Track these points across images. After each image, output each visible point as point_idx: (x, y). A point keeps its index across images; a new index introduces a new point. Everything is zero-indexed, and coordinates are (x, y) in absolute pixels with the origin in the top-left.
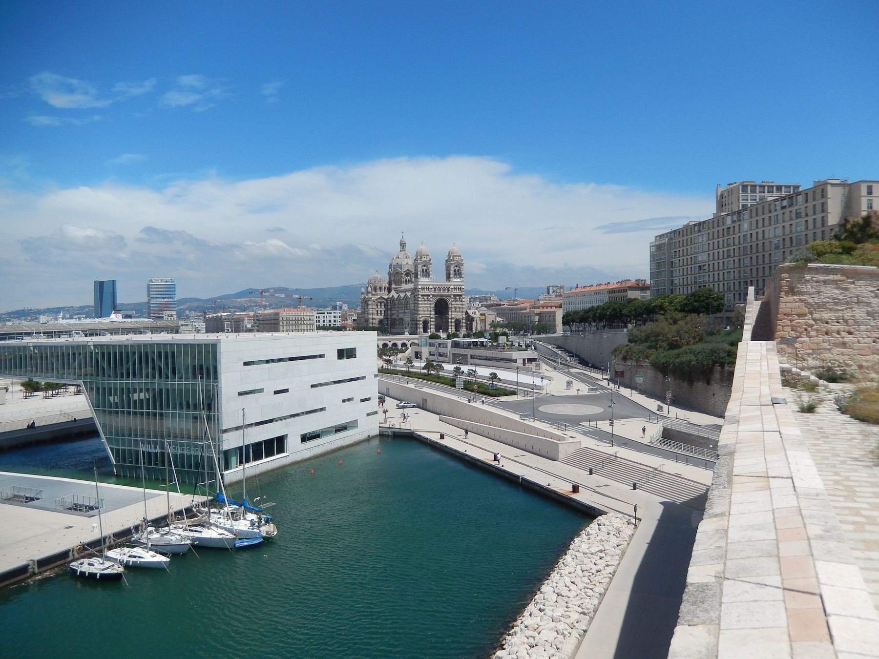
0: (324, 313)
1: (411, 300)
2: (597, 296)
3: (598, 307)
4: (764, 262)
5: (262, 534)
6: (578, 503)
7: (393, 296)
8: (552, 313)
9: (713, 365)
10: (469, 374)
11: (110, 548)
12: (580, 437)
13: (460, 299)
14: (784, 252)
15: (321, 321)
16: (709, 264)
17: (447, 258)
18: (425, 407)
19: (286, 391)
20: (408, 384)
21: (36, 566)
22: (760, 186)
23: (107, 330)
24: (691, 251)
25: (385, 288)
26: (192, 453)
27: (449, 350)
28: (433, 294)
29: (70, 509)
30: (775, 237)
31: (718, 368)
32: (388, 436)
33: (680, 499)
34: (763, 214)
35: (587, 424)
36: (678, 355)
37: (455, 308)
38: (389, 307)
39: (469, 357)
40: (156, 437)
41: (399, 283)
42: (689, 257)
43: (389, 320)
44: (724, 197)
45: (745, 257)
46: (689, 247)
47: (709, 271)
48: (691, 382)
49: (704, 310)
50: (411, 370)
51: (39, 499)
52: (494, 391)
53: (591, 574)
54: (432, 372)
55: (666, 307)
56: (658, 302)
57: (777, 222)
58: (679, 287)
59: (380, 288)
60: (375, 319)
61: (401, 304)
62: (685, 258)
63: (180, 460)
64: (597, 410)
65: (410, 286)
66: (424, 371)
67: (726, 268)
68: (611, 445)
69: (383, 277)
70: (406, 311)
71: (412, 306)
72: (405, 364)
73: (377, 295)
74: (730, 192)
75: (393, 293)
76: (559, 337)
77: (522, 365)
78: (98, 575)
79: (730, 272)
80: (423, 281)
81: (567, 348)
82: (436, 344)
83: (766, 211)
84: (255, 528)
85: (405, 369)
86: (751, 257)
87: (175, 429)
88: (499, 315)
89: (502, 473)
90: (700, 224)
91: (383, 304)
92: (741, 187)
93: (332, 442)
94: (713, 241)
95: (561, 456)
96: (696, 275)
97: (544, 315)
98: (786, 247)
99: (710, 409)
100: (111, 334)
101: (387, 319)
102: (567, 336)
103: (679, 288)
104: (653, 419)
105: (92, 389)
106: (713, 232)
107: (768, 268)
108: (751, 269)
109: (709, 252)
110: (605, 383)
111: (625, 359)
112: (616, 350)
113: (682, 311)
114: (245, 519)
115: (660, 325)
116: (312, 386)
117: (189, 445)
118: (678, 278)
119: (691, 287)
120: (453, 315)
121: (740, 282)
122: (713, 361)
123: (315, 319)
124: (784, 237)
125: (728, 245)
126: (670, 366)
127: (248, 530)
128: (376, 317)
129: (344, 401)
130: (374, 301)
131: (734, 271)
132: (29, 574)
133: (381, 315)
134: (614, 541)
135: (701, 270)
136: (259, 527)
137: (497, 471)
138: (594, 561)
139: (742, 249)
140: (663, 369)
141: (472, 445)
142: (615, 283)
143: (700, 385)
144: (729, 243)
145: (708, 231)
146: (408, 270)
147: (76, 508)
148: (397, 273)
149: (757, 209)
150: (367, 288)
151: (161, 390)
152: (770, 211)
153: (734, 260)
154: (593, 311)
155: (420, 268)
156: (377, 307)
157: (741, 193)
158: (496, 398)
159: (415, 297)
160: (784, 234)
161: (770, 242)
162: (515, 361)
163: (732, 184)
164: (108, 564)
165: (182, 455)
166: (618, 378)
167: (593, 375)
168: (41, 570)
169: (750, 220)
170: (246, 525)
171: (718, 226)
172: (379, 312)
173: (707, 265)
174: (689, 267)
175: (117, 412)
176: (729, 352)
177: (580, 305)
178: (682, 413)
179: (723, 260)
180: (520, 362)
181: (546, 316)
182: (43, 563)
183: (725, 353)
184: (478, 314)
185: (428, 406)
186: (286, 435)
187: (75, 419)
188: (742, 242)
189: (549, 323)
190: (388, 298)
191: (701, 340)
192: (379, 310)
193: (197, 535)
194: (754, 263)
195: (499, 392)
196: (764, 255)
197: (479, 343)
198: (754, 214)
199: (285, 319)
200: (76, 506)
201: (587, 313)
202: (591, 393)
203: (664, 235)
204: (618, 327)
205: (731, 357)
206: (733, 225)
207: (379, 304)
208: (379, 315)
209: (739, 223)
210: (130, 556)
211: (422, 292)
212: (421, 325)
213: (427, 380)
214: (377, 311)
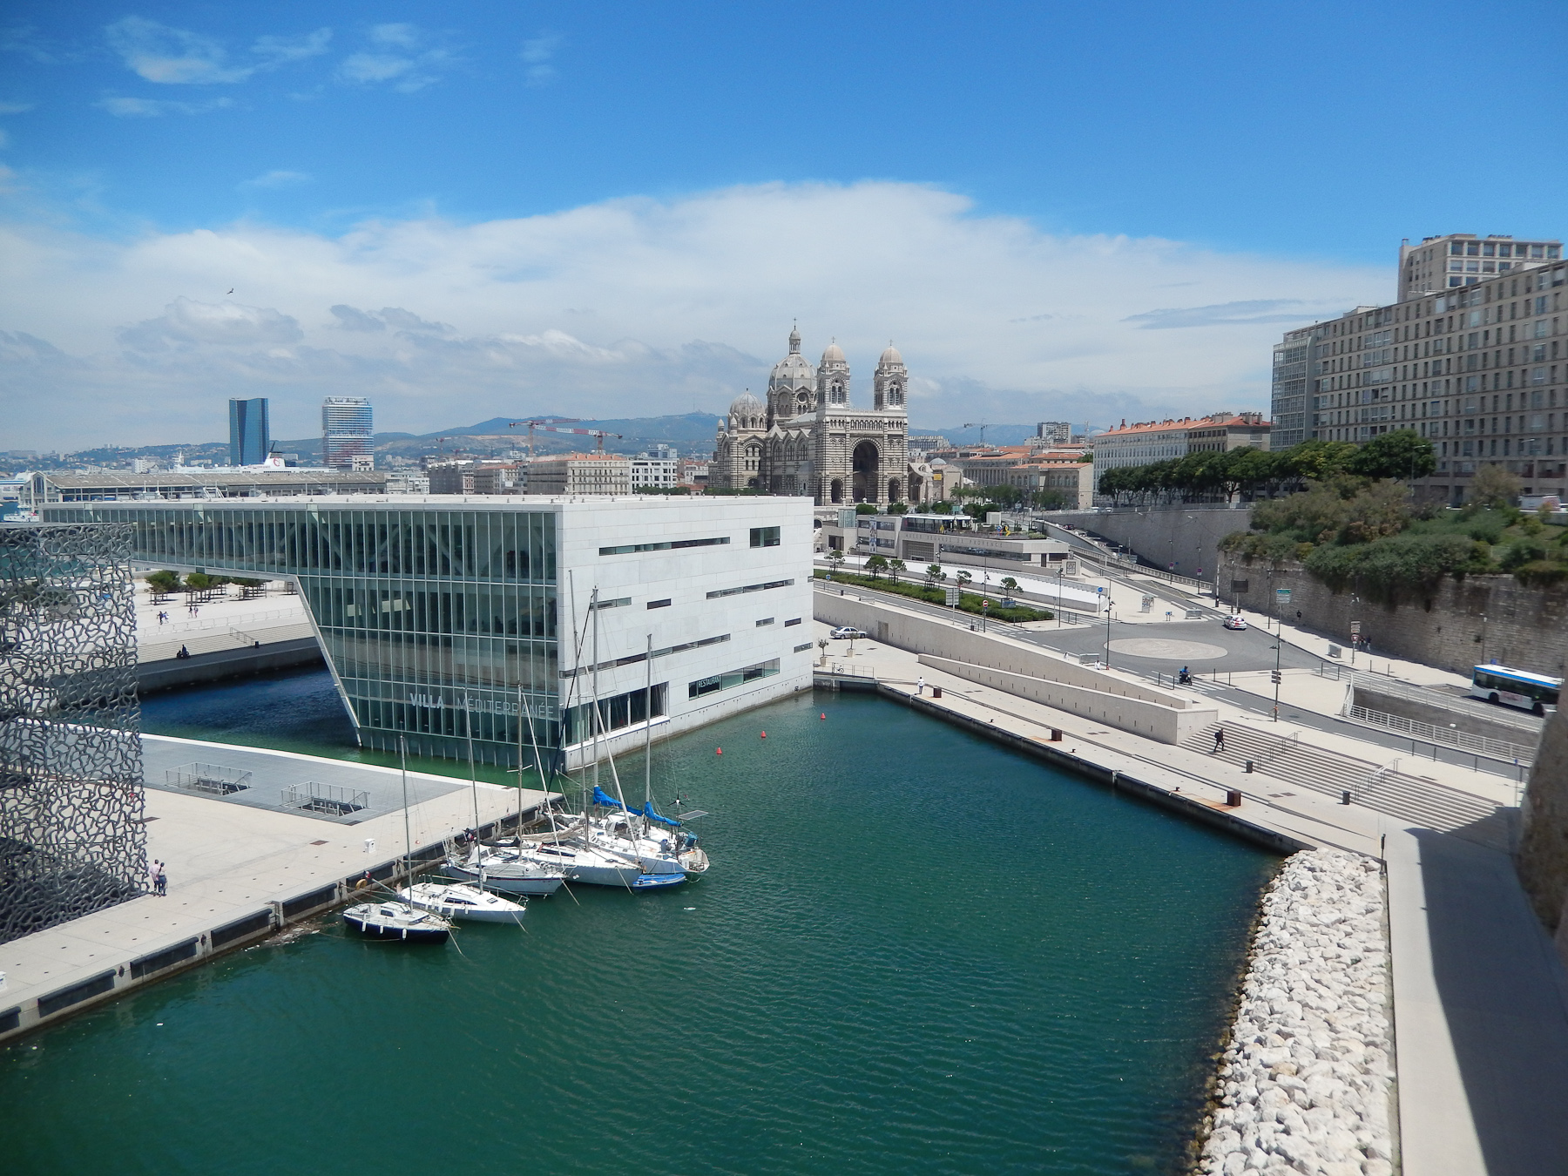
0: (646, 464)
1: (810, 442)
2: (1164, 442)
3: (1175, 462)
4: (1510, 385)
5: (684, 867)
6: (1246, 826)
7: (776, 434)
8: (1071, 472)
9: (1440, 576)
10: (961, 582)
11: (405, 883)
12: (1208, 704)
13: (899, 442)
14: (1554, 367)
15: (640, 478)
16: (1395, 388)
17: (877, 368)
18: (883, 637)
19: (667, 603)
20: (842, 594)
21: (281, 912)
22: (1487, 244)
23: (259, 487)
24: (1358, 362)
25: (761, 420)
26: (505, 712)
27: (898, 535)
28: (851, 432)
29: (308, 807)
30: (1537, 338)
31: (1449, 580)
32: (831, 687)
33: (1445, 826)
34: (1514, 294)
35: (1209, 677)
36: (1367, 556)
37: (891, 460)
38: (768, 455)
39: (936, 548)
40: (436, 681)
41: (787, 411)
42: (1354, 374)
43: (769, 478)
44: (1414, 263)
45: (1469, 374)
46: (1354, 355)
47: (1394, 400)
48: (1391, 604)
49: (1399, 471)
50: (839, 570)
51: (245, 788)
52: (1011, 611)
53: (1345, 966)
54: (881, 575)
55: (1320, 465)
56: (1306, 455)
57: (1542, 309)
58: (1331, 428)
59: (753, 420)
60: (743, 476)
61: (792, 450)
62: (1345, 375)
63: (484, 724)
64: (1215, 652)
65: (812, 417)
66: (868, 573)
67: (1429, 394)
68: (1273, 719)
69: (757, 402)
70: (801, 463)
71: (812, 454)
72: (828, 558)
73: (746, 432)
74: (1428, 253)
75: (776, 429)
76: (1091, 515)
77: (1040, 565)
78: (405, 932)
79: (1438, 402)
80: (834, 408)
81: (1107, 535)
82: (872, 523)
83: (1521, 288)
84: (670, 855)
85: (828, 568)
86: (1484, 376)
87: (472, 667)
88: (967, 474)
89: (1074, 764)
90: (1378, 312)
91: (757, 449)
92: (1450, 245)
93: (738, 698)
94: (1406, 344)
95: (1181, 736)
96: (1365, 407)
97: (1056, 476)
98: (1558, 357)
99: (1430, 656)
100: (268, 493)
101: (765, 476)
102: (1108, 514)
103: (1331, 431)
104: (1327, 672)
105: (315, 590)
106: (1407, 327)
107: (1519, 396)
108: (1483, 398)
109: (1395, 365)
110: (1209, 603)
111: (1248, 558)
112: (1227, 542)
113: (1357, 472)
114: (648, 838)
115: (1321, 499)
116: (710, 595)
117: (499, 698)
118: (1328, 412)
119: (1356, 429)
120: (886, 471)
121: (1458, 422)
122: (1440, 565)
123: (631, 474)
124: (1555, 339)
125: (1437, 352)
126: (1348, 573)
127: (658, 859)
128: (744, 473)
129: (758, 623)
130: (742, 444)
131: (1446, 402)
132: (269, 927)
133: (753, 468)
134: (1358, 903)
135: (1377, 397)
136: (677, 854)
137: (1061, 759)
138: (1336, 940)
139: (1465, 361)
140: (1334, 580)
141: (999, 710)
142: (1199, 419)
143: (1409, 611)
144: (1438, 348)
145: (1396, 326)
146: (803, 388)
147: (315, 806)
148: (784, 394)
149: (1501, 286)
150: (729, 419)
151: (434, 596)
152: (1529, 290)
153: (1448, 381)
154: (1164, 471)
155: (828, 385)
156: (747, 455)
157: (1449, 255)
158: (1019, 624)
159: (819, 437)
160: (1555, 334)
161: (1526, 348)
162: (1028, 557)
163: (1431, 239)
164: (418, 914)
165: (487, 716)
166: (1238, 593)
167: (1175, 585)
168: (290, 920)
169: (1486, 306)
170: (652, 849)
171: (1418, 316)
172: (750, 464)
173: (1391, 389)
174: (1353, 392)
175: (362, 635)
176: (1474, 550)
177: (1129, 458)
178: (1381, 663)
179: (1425, 381)
180: (1037, 559)
181: (1059, 477)
182: (293, 907)
183: (1466, 553)
184: (929, 470)
185: (890, 635)
186: (666, 684)
187: (257, 643)
188: (1465, 347)
189: (1065, 489)
190: (767, 439)
191: (1405, 527)
192: (750, 459)
193: (566, 861)
194: (1490, 385)
195: (1020, 613)
196: (1511, 372)
197: (956, 523)
198: (1494, 294)
199: (577, 473)
200: (317, 802)
201: (1151, 473)
202: (1192, 620)
203: (1303, 331)
204: (1215, 500)
205: (1479, 561)
206: (1450, 314)
207: (750, 449)
208: (750, 468)
209: (1461, 311)
210: (449, 900)
211: (832, 429)
212: (829, 488)
213: (874, 588)
214: (747, 462)
